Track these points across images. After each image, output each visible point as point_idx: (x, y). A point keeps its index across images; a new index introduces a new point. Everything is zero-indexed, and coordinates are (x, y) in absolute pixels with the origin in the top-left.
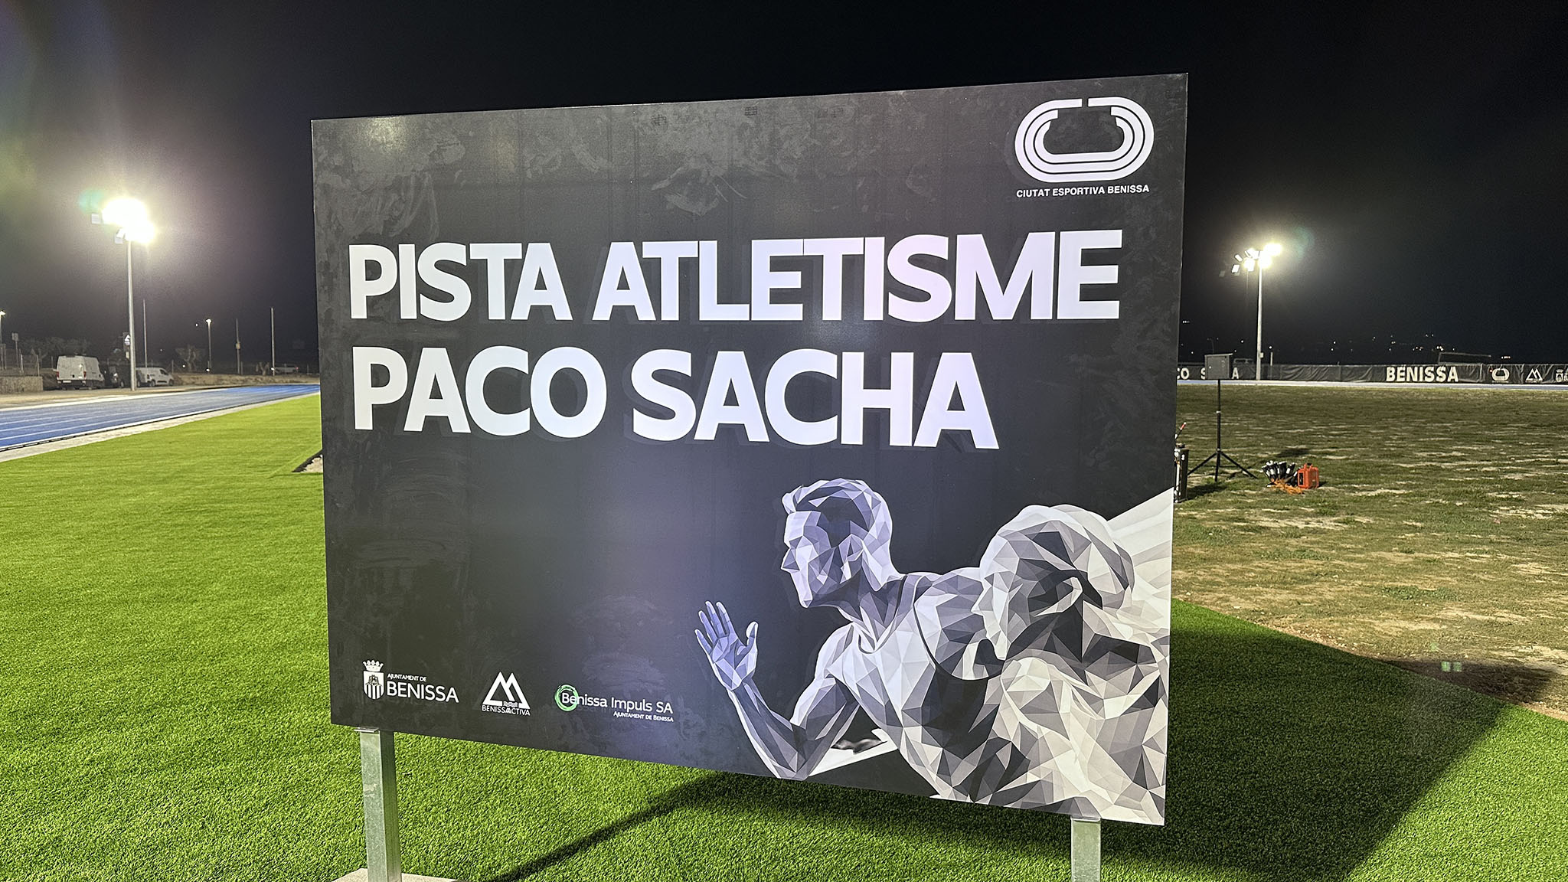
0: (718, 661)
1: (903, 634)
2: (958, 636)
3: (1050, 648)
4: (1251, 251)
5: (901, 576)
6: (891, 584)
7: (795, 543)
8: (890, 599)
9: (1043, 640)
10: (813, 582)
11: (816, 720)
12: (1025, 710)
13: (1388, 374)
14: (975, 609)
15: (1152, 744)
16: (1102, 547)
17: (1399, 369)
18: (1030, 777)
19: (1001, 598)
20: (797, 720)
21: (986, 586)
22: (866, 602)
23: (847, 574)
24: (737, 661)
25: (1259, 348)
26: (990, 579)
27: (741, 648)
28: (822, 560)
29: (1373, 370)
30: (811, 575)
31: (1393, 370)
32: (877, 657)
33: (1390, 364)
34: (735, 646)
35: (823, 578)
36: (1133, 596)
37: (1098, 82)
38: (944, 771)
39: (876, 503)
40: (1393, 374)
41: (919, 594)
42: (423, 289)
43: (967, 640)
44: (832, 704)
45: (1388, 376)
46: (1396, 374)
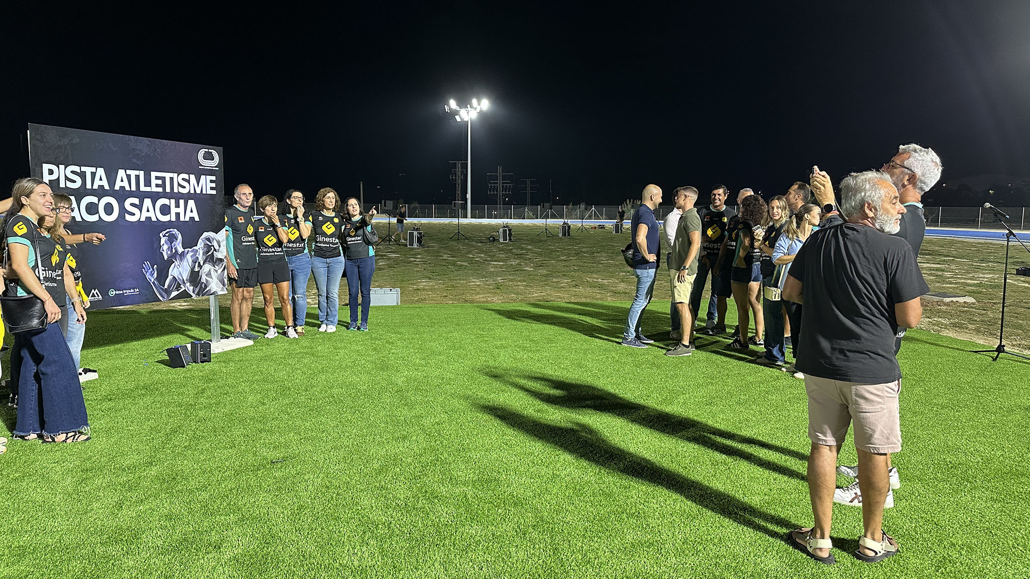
0: (148, 276)
1: (185, 263)
2: (194, 262)
3: (209, 262)
5: (183, 250)
6: (182, 252)
7: (163, 245)
8: (183, 255)
9: (208, 260)
10: (167, 253)
11: (169, 286)
12: (206, 275)
14: (197, 256)
15: (225, 278)
16: (216, 240)
18: (207, 289)
19: (201, 252)
20: (166, 287)
21: (199, 250)
22: (178, 257)
23: (174, 251)
24: (152, 275)
26: (199, 249)
27: (153, 272)
28: (169, 248)
30: (167, 252)
32: (180, 269)
34: (152, 271)
35: (169, 252)
36: (221, 249)
37: (210, 146)
38: (193, 292)
39: (178, 234)
41: (187, 253)
42: (67, 178)
43: (196, 263)
44: (172, 281)
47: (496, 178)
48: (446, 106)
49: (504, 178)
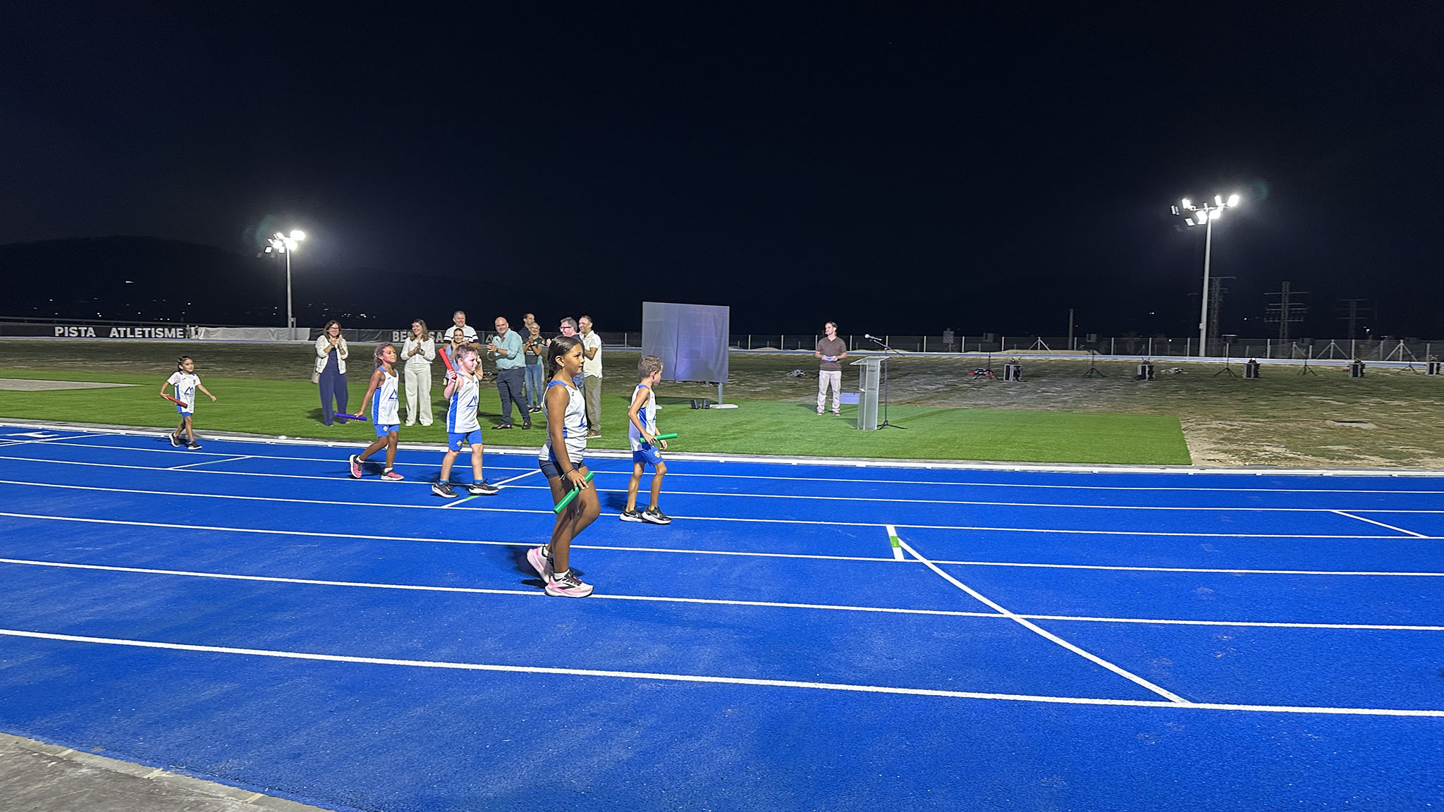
4: (279, 235)
13: (394, 336)
17: (402, 333)
25: (290, 314)
29: (383, 333)
31: (398, 333)
33: (395, 329)
40: (397, 336)
45: (394, 338)
46: (399, 336)
47: (1279, 299)
48: (1173, 207)
49: (1292, 298)
